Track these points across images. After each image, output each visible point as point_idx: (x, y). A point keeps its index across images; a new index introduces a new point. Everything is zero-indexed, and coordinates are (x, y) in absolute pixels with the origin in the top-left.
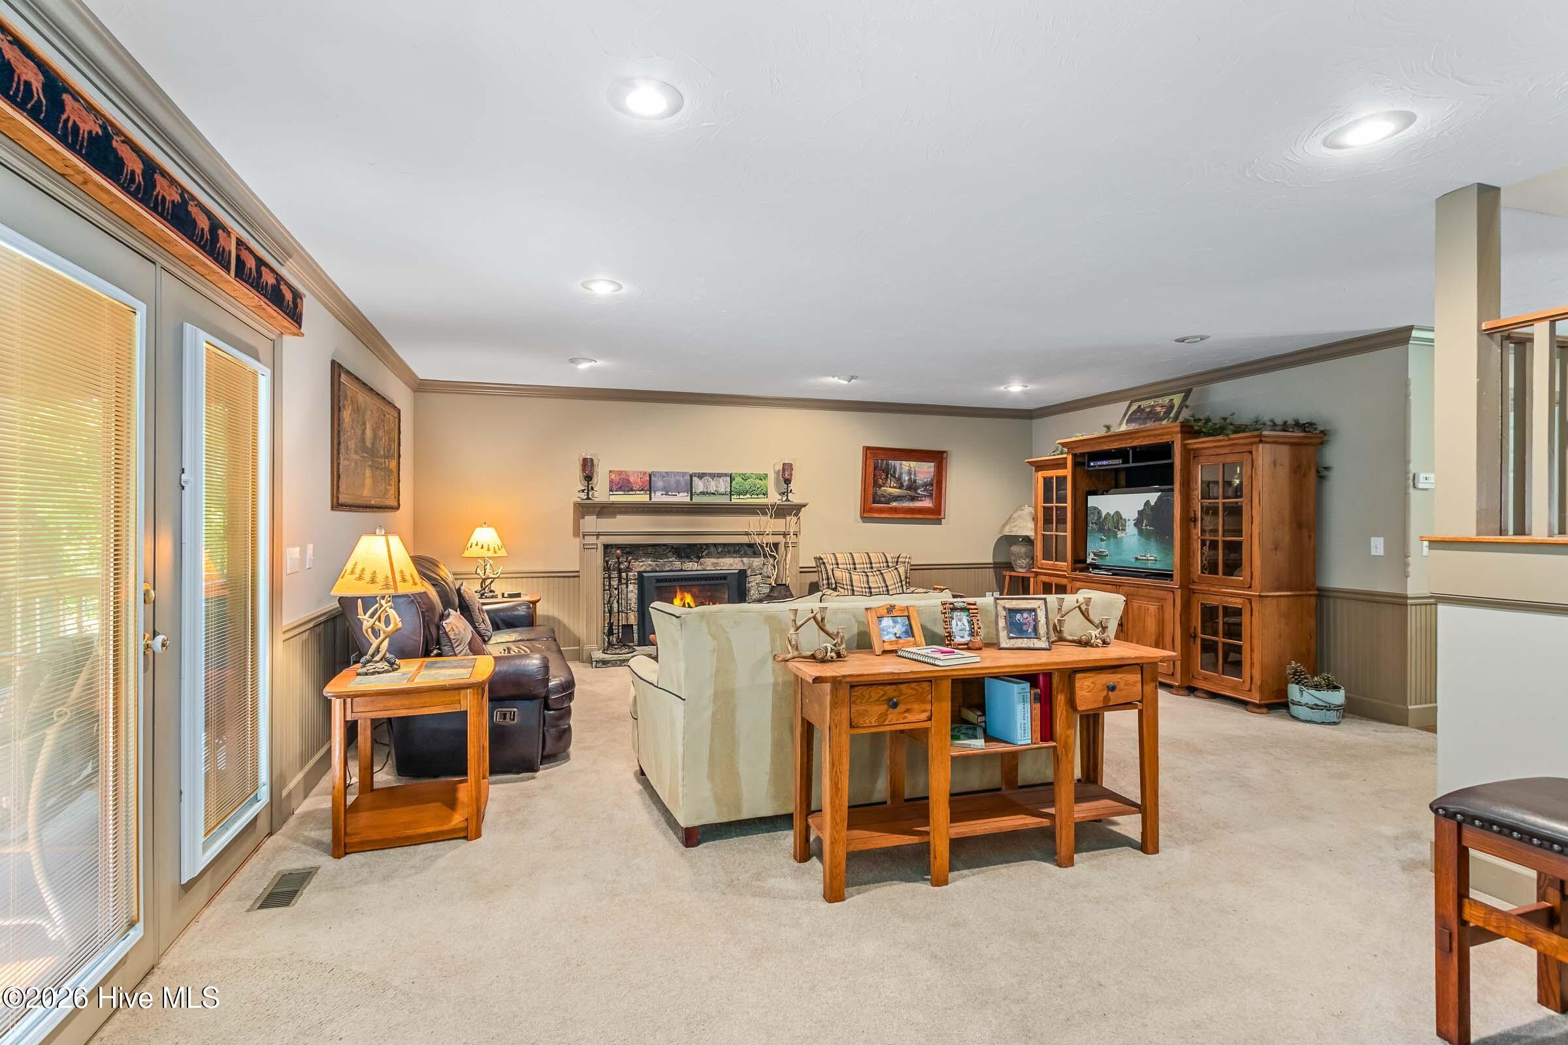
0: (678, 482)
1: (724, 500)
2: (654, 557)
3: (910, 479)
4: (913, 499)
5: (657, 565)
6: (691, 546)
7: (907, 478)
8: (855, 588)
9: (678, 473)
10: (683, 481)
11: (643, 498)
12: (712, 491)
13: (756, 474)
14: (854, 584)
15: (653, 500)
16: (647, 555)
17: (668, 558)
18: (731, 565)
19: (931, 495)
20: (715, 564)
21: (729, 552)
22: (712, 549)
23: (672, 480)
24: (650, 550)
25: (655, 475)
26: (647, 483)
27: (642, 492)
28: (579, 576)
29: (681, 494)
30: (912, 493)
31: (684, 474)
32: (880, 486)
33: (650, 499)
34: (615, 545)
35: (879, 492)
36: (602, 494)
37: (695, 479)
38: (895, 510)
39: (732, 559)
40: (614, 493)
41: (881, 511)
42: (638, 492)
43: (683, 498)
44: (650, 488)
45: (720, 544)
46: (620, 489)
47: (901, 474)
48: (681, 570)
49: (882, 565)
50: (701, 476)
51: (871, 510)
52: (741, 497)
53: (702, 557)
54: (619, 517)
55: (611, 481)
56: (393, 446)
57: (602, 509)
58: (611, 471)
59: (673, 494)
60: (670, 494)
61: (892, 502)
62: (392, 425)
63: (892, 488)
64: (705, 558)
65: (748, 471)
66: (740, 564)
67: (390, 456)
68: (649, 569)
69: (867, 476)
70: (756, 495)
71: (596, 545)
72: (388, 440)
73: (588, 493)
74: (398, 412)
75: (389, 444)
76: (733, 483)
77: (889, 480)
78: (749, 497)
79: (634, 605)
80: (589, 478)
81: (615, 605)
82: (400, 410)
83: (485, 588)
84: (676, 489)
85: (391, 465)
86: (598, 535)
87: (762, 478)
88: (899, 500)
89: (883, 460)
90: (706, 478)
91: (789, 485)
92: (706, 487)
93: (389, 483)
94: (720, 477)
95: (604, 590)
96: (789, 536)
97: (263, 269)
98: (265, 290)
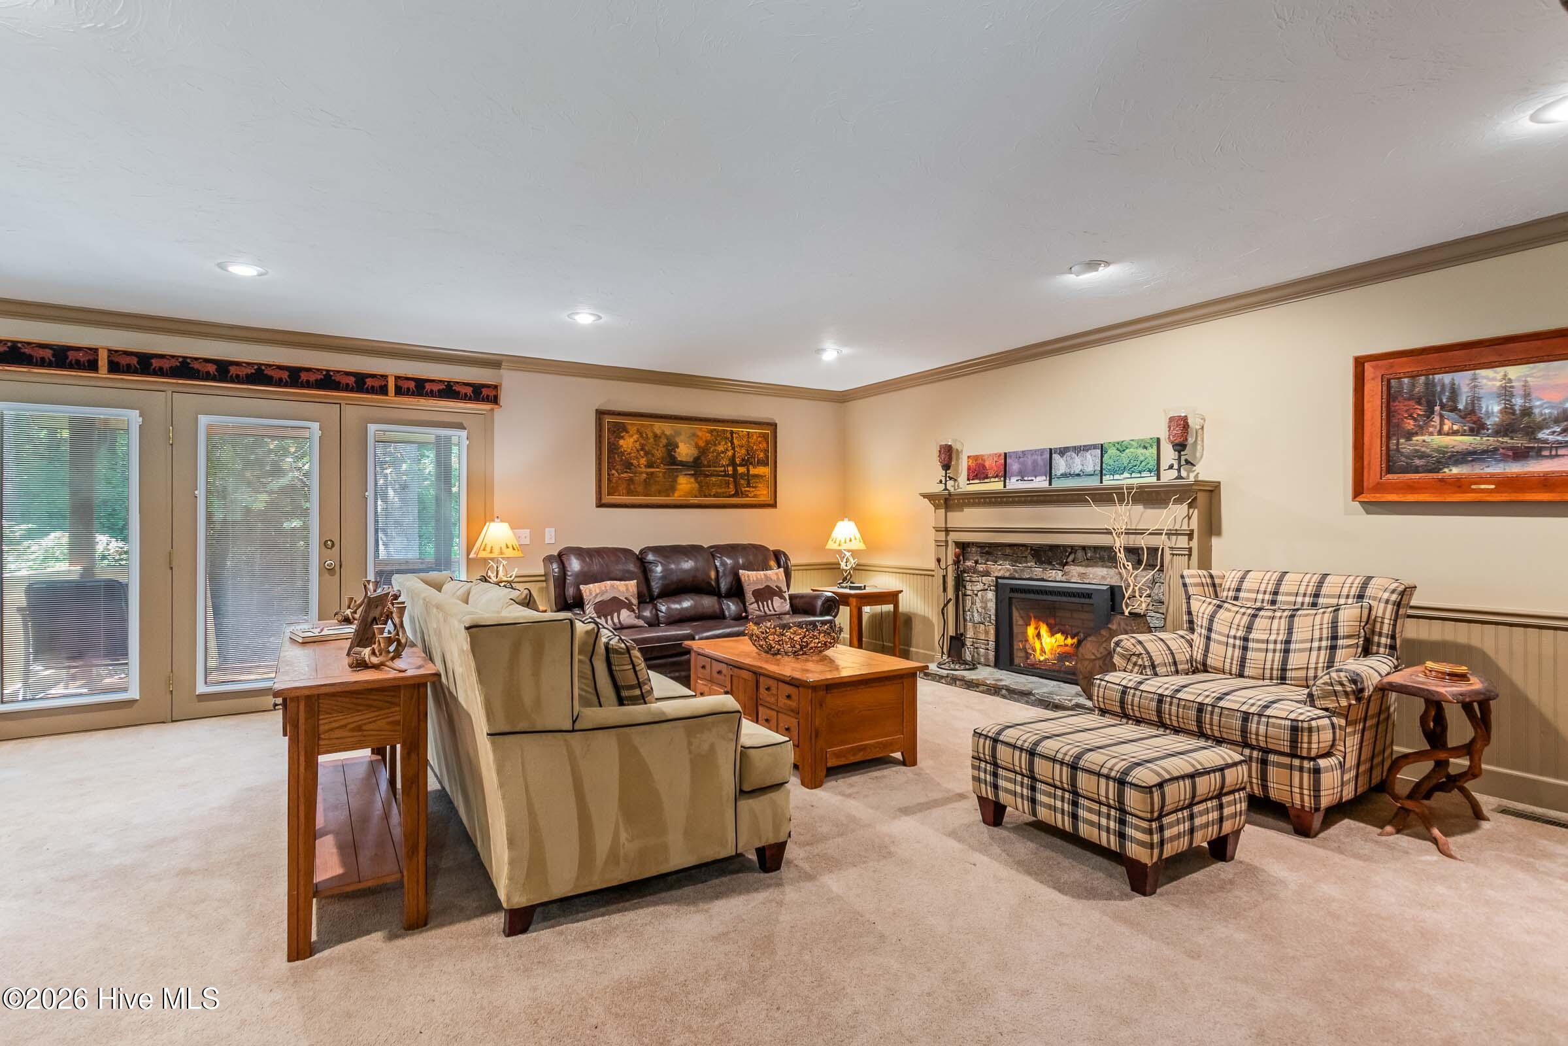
0: (1035, 462)
1: (1094, 482)
2: (1011, 560)
3: (1508, 410)
4: (1520, 454)
5: (1015, 571)
6: (1053, 548)
7: (1497, 408)
8: (1213, 636)
9: (1036, 451)
10: (1042, 460)
11: (996, 486)
12: (1077, 472)
13: (1138, 441)
14: (1214, 628)
15: (1007, 487)
16: (1006, 557)
17: (1026, 562)
18: (1103, 578)
20: (1082, 575)
21: (1102, 559)
22: (1080, 554)
23: (1029, 461)
24: (1008, 551)
25: (1010, 457)
26: (1002, 468)
27: (997, 479)
28: (933, 576)
29: (1039, 479)
30: (1519, 442)
31: (1042, 451)
32: (1409, 435)
33: (1005, 486)
34: (977, 543)
35: (1407, 447)
36: (965, 485)
37: (1056, 457)
38: (1460, 484)
39: (1105, 569)
40: (971, 482)
41: (1411, 488)
42: (993, 480)
43: (1040, 483)
44: (1004, 474)
45: (1090, 547)
46: (976, 477)
47: (1475, 400)
48: (1043, 580)
49: (1260, 596)
50: (1063, 451)
51: (1379, 488)
52: (1117, 477)
53: (1067, 563)
54: (967, 510)
55: (969, 469)
56: (762, 455)
57: (947, 502)
58: (968, 457)
59: (1030, 478)
60: (1026, 479)
61: (1447, 465)
62: (760, 439)
63: (1448, 434)
64: (1071, 565)
65: (1125, 437)
66: (1118, 577)
67: (751, 464)
68: (1007, 574)
69: (1367, 416)
70: (1140, 472)
71: (947, 542)
72: (743, 451)
73: (946, 484)
74: (774, 426)
75: (748, 454)
76: (1106, 456)
77: (1437, 419)
78: (1129, 476)
79: (993, 617)
80: (946, 467)
81: (976, 615)
82: (776, 425)
83: (845, 579)
84: (1034, 470)
85: (753, 471)
86: (947, 531)
87: (1147, 445)
88: (1472, 461)
89: (1413, 377)
90: (1069, 454)
91: (1182, 453)
92: (1068, 466)
93: (748, 485)
94: (1087, 450)
95: (965, 595)
96: (1174, 537)
97: (426, 384)
98: (431, 394)
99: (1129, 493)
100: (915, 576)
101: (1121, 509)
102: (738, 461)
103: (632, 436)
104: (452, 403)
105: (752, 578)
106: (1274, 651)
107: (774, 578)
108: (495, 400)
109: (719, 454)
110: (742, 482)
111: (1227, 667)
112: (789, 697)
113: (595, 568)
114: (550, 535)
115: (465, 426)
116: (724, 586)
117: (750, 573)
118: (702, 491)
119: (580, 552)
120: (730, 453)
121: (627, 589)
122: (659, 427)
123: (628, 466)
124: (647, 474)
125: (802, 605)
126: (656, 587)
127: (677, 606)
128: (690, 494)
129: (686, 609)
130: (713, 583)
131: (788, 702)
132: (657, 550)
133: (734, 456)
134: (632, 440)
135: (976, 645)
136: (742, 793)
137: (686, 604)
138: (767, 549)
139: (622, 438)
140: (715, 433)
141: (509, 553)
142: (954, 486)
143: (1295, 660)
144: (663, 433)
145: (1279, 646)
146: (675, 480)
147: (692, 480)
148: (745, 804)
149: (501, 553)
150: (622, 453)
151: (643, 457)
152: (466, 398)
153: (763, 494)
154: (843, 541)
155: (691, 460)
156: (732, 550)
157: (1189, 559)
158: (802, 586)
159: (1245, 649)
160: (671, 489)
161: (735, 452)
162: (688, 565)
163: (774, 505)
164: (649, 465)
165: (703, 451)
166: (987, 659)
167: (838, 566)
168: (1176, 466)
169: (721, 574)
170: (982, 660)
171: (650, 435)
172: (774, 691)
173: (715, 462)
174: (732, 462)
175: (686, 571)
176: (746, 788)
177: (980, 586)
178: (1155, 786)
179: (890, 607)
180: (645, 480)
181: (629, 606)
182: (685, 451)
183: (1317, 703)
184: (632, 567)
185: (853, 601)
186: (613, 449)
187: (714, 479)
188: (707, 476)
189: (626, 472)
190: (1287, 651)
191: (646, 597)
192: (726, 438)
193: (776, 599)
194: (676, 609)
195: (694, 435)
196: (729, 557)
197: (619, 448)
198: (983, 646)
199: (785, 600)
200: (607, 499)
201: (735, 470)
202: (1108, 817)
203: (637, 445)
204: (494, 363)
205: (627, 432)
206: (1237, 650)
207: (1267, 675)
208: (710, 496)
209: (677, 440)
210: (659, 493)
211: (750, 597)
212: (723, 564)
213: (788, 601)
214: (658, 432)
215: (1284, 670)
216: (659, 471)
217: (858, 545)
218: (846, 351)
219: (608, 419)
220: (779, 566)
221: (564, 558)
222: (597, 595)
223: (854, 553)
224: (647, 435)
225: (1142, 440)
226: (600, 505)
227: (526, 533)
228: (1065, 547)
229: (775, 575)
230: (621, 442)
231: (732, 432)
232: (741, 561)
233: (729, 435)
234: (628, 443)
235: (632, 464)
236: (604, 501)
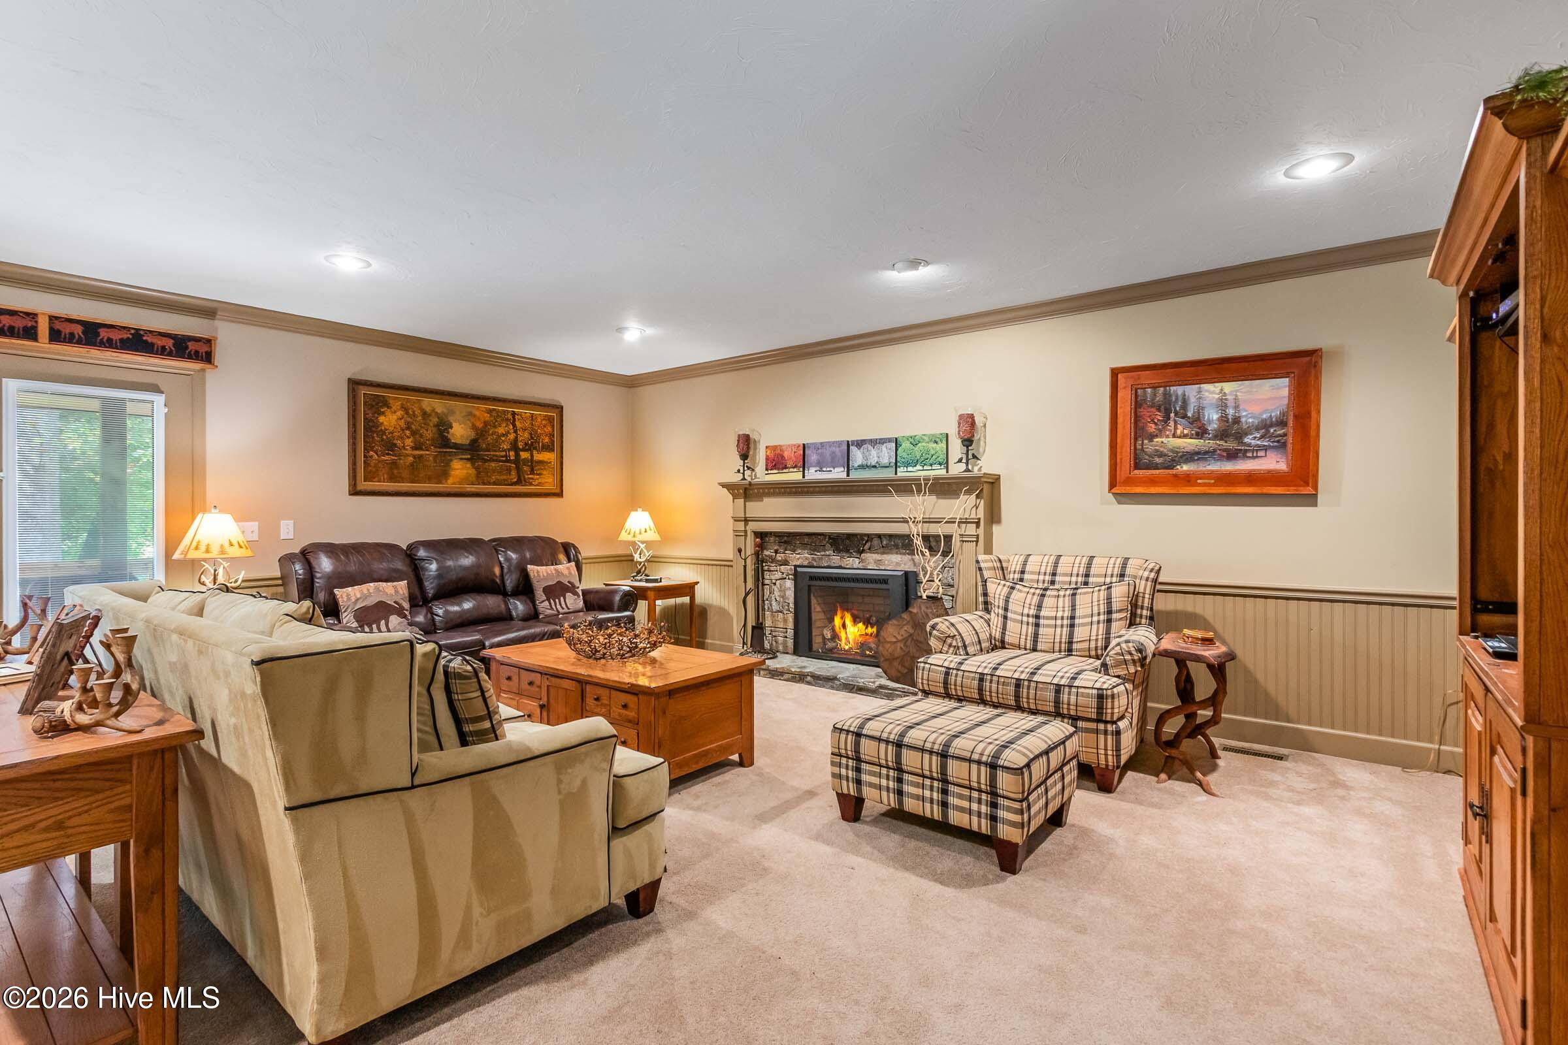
0: (833, 453)
1: (888, 474)
2: (810, 549)
3: (1224, 418)
4: (1232, 455)
5: (813, 559)
6: (850, 536)
7: (1215, 417)
8: (1009, 615)
9: (834, 442)
10: (840, 452)
11: (794, 476)
12: (873, 464)
13: (929, 436)
14: (1011, 607)
15: (806, 478)
16: (804, 546)
17: (825, 551)
18: (898, 564)
19: (1283, 445)
20: (878, 562)
21: (896, 546)
22: (876, 542)
23: (827, 452)
24: (806, 540)
25: (809, 447)
26: (801, 458)
27: (795, 470)
28: (732, 566)
29: (837, 470)
30: (1231, 445)
31: (840, 443)
32: (1152, 437)
33: (804, 477)
34: (775, 533)
35: (1149, 447)
36: (762, 475)
37: (853, 449)
38: (1188, 479)
39: (899, 556)
40: (770, 472)
41: (1153, 481)
42: (791, 470)
43: (838, 474)
44: (803, 465)
45: (885, 535)
46: (774, 467)
47: (1200, 410)
48: (840, 567)
49: (1043, 578)
50: (860, 444)
51: (1129, 481)
52: (910, 469)
53: (863, 551)
54: (767, 501)
55: (767, 459)
56: (547, 440)
57: (746, 491)
58: (767, 447)
59: (828, 469)
60: (824, 469)
61: (1179, 463)
62: (544, 422)
63: (1180, 437)
64: (867, 552)
65: (918, 431)
66: (911, 563)
67: (535, 448)
68: (806, 563)
69: (1120, 420)
70: (931, 465)
71: (746, 531)
72: (526, 435)
73: (744, 474)
74: (559, 409)
75: (532, 438)
76: (900, 450)
77: (1172, 424)
78: (921, 468)
79: (792, 605)
80: (744, 457)
81: (774, 603)
82: (562, 408)
83: (639, 572)
84: (832, 462)
85: (538, 456)
86: (746, 521)
87: (937, 440)
88: (1198, 460)
89: (1154, 388)
90: (865, 446)
91: (970, 448)
92: (866, 458)
93: (532, 472)
94: (883, 443)
95: (763, 585)
96: (964, 525)
97: (101, 330)
98: (109, 344)
99: (926, 485)
100: (710, 567)
101: (919, 499)
102: (521, 445)
103: (395, 412)
104: (140, 359)
105: (540, 573)
106: (1062, 626)
107: (566, 572)
108: (207, 358)
109: (499, 436)
110: (525, 468)
111: (1022, 643)
112: (625, 706)
113: (352, 568)
114: (286, 529)
115: (162, 389)
116: (510, 583)
117: (539, 568)
118: (480, 478)
119: (331, 549)
120: (512, 436)
121: (396, 591)
122: (428, 403)
123: (390, 447)
124: (414, 457)
125: (596, 602)
126: (430, 587)
127: (456, 608)
128: (465, 480)
129: (468, 610)
130: (498, 580)
131: (624, 712)
132: (429, 545)
133: (516, 440)
134: (395, 417)
135: (774, 634)
136: (615, 831)
137: (467, 605)
138: (555, 542)
139: (383, 413)
140: (494, 414)
141: (235, 552)
142: (751, 476)
143: (1080, 633)
144: (433, 410)
145: (1065, 622)
146: (448, 464)
147: (469, 465)
148: (619, 843)
149: (223, 552)
150: (383, 432)
151: (409, 438)
152: (163, 352)
153: (547, 481)
154: (638, 532)
155: (468, 442)
156: (516, 543)
157: (977, 545)
158: (593, 580)
159: (1037, 625)
160: (444, 474)
161: (517, 435)
162: (467, 561)
163: (560, 494)
164: (415, 448)
165: (481, 433)
166: (785, 646)
167: (630, 558)
168: (964, 461)
169: (505, 570)
170: (781, 648)
171: (417, 412)
172: (605, 701)
173: (495, 446)
174: (514, 446)
175: (465, 568)
176: (621, 824)
177: (778, 575)
178: (1024, 767)
179: (687, 599)
180: (412, 465)
181: (400, 612)
182: (460, 432)
183: (1111, 671)
184: (399, 564)
185: (651, 594)
186: (372, 427)
187: (493, 464)
188: (486, 461)
189: (388, 454)
190: (1072, 626)
191: (419, 599)
192: (507, 420)
193: (568, 595)
194: (456, 612)
195: (470, 414)
196: (514, 551)
197: (378, 427)
198: (782, 634)
199: (579, 596)
200: (363, 485)
201: (517, 455)
202: (980, 801)
203: (402, 423)
204: (208, 310)
205: (389, 407)
206: (1030, 627)
207: (1057, 649)
208: (489, 484)
209: (451, 419)
210: (429, 479)
211: (540, 595)
212: (508, 559)
213: (581, 597)
214: (428, 409)
215: (1070, 643)
216: (429, 454)
217: (653, 536)
218: (650, 331)
219: (363, 391)
220: (569, 561)
221: (311, 557)
222: (357, 600)
223: (649, 544)
224: (414, 412)
225: (933, 435)
226: (355, 492)
227: (254, 526)
228: (862, 535)
229: (565, 569)
230: (382, 419)
231: (514, 414)
232: (528, 555)
233: (510, 416)
234: (390, 420)
235: (395, 445)
236: (360, 487)
